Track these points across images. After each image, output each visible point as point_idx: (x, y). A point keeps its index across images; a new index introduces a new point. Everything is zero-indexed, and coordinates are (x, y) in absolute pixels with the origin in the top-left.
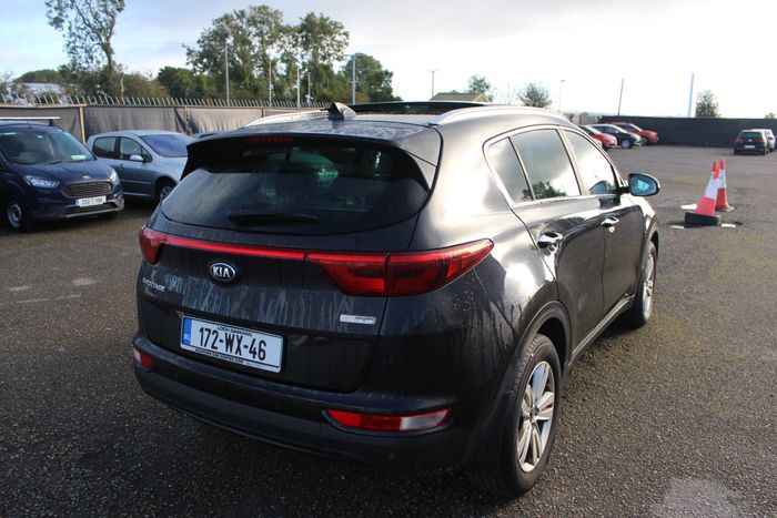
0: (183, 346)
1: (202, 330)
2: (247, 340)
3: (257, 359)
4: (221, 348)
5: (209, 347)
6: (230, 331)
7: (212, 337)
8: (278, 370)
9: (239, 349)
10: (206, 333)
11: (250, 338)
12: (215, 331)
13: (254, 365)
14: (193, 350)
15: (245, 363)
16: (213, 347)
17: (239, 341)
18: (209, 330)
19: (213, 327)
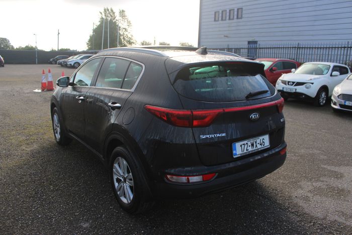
0: (235, 157)
1: (241, 146)
2: (258, 141)
3: (263, 146)
4: (250, 149)
5: (245, 151)
6: (252, 141)
7: (246, 146)
8: (269, 146)
9: (256, 146)
10: (243, 146)
11: (259, 140)
12: (247, 143)
13: (263, 149)
14: (240, 155)
15: (259, 150)
16: (247, 150)
17: (256, 143)
18: (244, 144)
19: (245, 142)
